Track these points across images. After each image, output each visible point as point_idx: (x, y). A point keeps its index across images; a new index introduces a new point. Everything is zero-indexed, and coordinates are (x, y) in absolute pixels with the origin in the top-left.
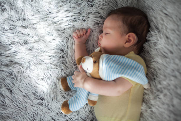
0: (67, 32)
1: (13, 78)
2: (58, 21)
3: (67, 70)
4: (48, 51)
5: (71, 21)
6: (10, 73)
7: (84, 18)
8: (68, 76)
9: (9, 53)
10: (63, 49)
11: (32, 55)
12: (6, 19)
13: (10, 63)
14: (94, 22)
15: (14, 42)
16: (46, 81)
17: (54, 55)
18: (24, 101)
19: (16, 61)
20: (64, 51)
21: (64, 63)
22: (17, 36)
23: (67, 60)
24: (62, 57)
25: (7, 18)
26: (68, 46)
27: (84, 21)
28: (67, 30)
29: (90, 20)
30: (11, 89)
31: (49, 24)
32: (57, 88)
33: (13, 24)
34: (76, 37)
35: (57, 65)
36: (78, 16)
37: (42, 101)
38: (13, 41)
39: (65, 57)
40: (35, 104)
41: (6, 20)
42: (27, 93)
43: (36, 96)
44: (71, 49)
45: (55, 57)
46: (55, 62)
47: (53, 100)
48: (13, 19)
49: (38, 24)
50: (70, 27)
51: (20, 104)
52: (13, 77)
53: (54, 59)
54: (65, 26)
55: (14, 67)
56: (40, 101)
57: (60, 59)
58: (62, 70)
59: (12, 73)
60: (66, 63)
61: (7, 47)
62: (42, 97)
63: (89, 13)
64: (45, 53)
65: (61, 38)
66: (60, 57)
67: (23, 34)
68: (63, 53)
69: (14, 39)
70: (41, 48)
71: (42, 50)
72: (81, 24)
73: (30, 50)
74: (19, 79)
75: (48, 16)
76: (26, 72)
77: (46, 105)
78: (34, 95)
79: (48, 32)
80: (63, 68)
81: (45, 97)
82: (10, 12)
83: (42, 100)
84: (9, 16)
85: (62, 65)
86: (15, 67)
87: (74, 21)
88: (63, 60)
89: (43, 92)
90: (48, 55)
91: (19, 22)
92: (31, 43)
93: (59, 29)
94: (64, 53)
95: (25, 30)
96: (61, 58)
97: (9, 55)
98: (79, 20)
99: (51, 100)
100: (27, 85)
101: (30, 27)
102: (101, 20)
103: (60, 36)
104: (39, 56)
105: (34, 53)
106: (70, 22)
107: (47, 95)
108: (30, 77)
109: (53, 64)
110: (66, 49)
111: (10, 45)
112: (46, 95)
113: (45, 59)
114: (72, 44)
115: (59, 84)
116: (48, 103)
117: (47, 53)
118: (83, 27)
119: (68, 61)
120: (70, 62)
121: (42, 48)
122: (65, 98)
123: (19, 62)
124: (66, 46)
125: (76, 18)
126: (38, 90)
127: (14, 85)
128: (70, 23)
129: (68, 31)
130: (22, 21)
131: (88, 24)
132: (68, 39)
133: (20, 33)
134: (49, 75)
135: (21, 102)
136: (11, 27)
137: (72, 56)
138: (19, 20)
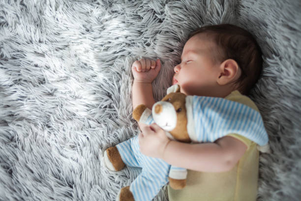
0: (119, 64)
1: (16, 146)
2: (102, 45)
3: (119, 131)
4: (84, 97)
5: (124, 44)
6: (10, 137)
7: (149, 41)
8: (120, 141)
9: (10, 101)
10: (111, 93)
11: (54, 104)
12: (5, 39)
13: (11, 118)
14: (166, 47)
15: (20, 80)
16: (79, 150)
17: (94, 103)
18: (36, 190)
19: (22, 114)
20: (113, 97)
21: (113, 117)
22: (26, 71)
23: (119, 112)
24: (108, 107)
25: (9, 38)
26: (119, 89)
27: (148, 45)
28: (118, 60)
29: (158, 43)
30: (12, 168)
31: (85, 49)
32: (99, 164)
33: (19, 50)
34: (138, 70)
35: (99, 121)
36: (137, 36)
37: (71, 189)
38: (18, 78)
39: (115, 107)
40: (58, 195)
41: (5, 42)
42: (43, 173)
43: (60, 179)
44: (124, 92)
45: (96, 108)
46: (96, 116)
47: (93, 187)
48: (19, 41)
49: (67, 48)
50: (124, 55)
51: (27, 195)
52: (15, 144)
53: (93, 110)
54: (115, 53)
55: (18, 125)
56: (68, 188)
57: (106, 111)
58: (109, 130)
59: (13, 137)
60: (117, 117)
61: (6, 89)
62: (71, 181)
63: (156, 33)
64: (77, 100)
65: (108, 74)
66: (106, 107)
67: (36, 66)
68: (110, 101)
69: (19, 75)
70: (70, 92)
71: (73, 94)
72: (142, 50)
73: (50, 94)
74: (27, 148)
75: (85, 35)
76: (43, 135)
77: (78, 197)
78: (57, 178)
79: (83, 63)
80: (111, 126)
81: (77, 180)
82: (14, 28)
83: (71, 187)
84: (11, 34)
85: (110, 120)
86: (21, 126)
87: (129, 45)
88: (111, 112)
89: (74, 172)
90: (83, 103)
91: (31, 45)
92: (52, 82)
93: (104, 58)
94: (112, 100)
95: (41, 58)
96: (107, 109)
97: (10, 104)
98: (139, 43)
99: (89, 185)
100: (42, 158)
101: (51, 55)
102: (176, 44)
103: (105, 71)
104: (67, 105)
105: (58, 100)
106: (124, 46)
107: (80, 178)
108: (49, 144)
109: (94, 119)
110: (116, 93)
111: (11, 86)
112: (78, 177)
113: (77, 111)
114: (128, 85)
115: (103, 156)
116: (83, 192)
117: (81, 100)
118: (146, 56)
119: (120, 114)
120: (123, 116)
121: (72, 91)
122: (115, 182)
123: (29, 117)
124: (117, 88)
125: (133, 40)
126: (64, 167)
127: (17, 159)
128: (124, 48)
129: (120, 62)
130: (37, 44)
131: (155, 51)
132: (121, 76)
133: (32, 64)
134: (85, 139)
135: (30, 192)
136: (15, 54)
137: (127, 105)
138: (31, 42)
